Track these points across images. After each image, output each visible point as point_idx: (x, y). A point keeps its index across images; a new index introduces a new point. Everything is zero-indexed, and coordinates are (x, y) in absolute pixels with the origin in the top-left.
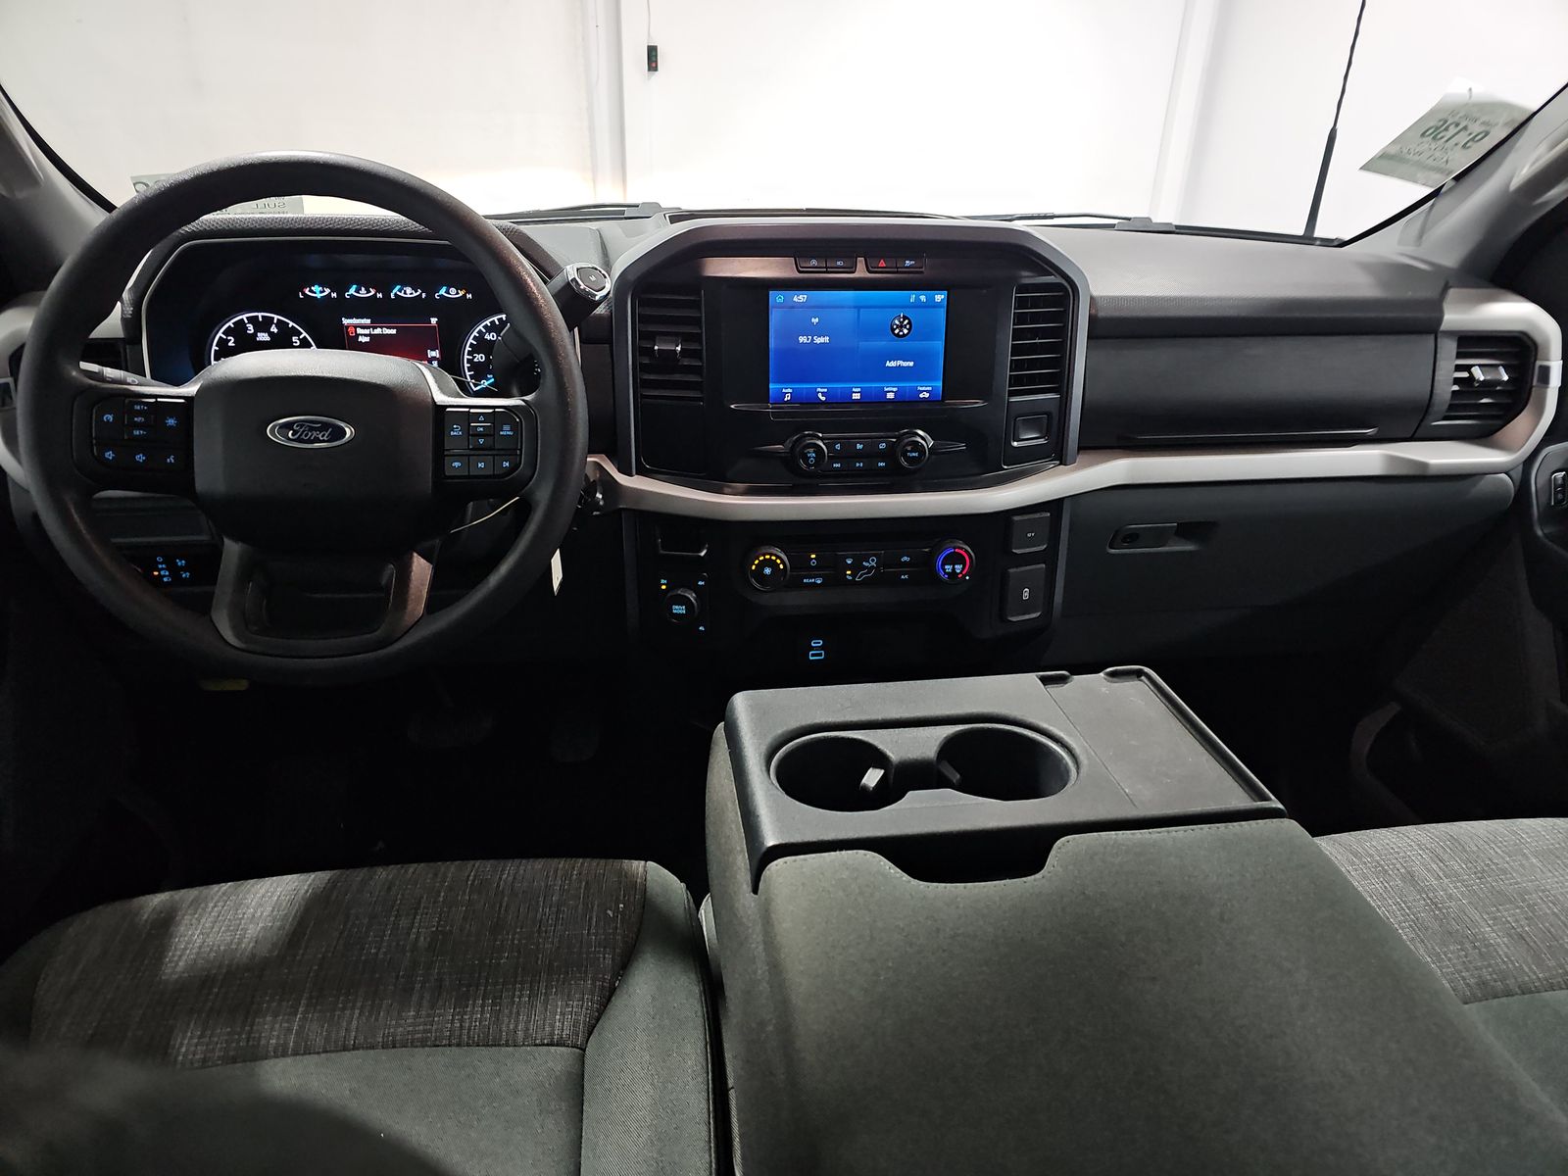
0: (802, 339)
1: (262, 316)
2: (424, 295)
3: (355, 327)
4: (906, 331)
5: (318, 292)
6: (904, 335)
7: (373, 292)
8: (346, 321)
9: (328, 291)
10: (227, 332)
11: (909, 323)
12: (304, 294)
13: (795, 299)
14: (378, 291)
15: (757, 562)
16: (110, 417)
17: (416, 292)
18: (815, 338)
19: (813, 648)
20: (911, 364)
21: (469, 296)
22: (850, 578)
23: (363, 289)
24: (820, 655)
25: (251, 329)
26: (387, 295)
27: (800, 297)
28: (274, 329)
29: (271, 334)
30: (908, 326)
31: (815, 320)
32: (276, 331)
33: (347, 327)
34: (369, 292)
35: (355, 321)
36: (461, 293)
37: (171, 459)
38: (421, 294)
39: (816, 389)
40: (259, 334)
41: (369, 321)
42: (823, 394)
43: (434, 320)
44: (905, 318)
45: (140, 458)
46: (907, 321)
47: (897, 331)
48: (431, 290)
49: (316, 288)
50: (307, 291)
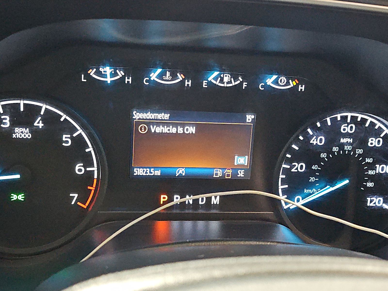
2: (245, 85)
3: (148, 124)
7: (180, 77)
8: (137, 116)
9: (121, 74)
12: (88, 76)
14: (187, 77)
17: (236, 79)
21: (302, 88)
23: (168, 74)
25: (6, 123)
26: (198, 82)
28: (39, 124)
32: (41, 125)
33: (138, 123)
34: (174, 77)
35: (149, 116)
36: (292, 84)
38: (241, 83)
40: (17, 130)
41: (167, 116)
43: (250, 118)
48: (256, 78)
49: (108, 70)
50: (92, 72)
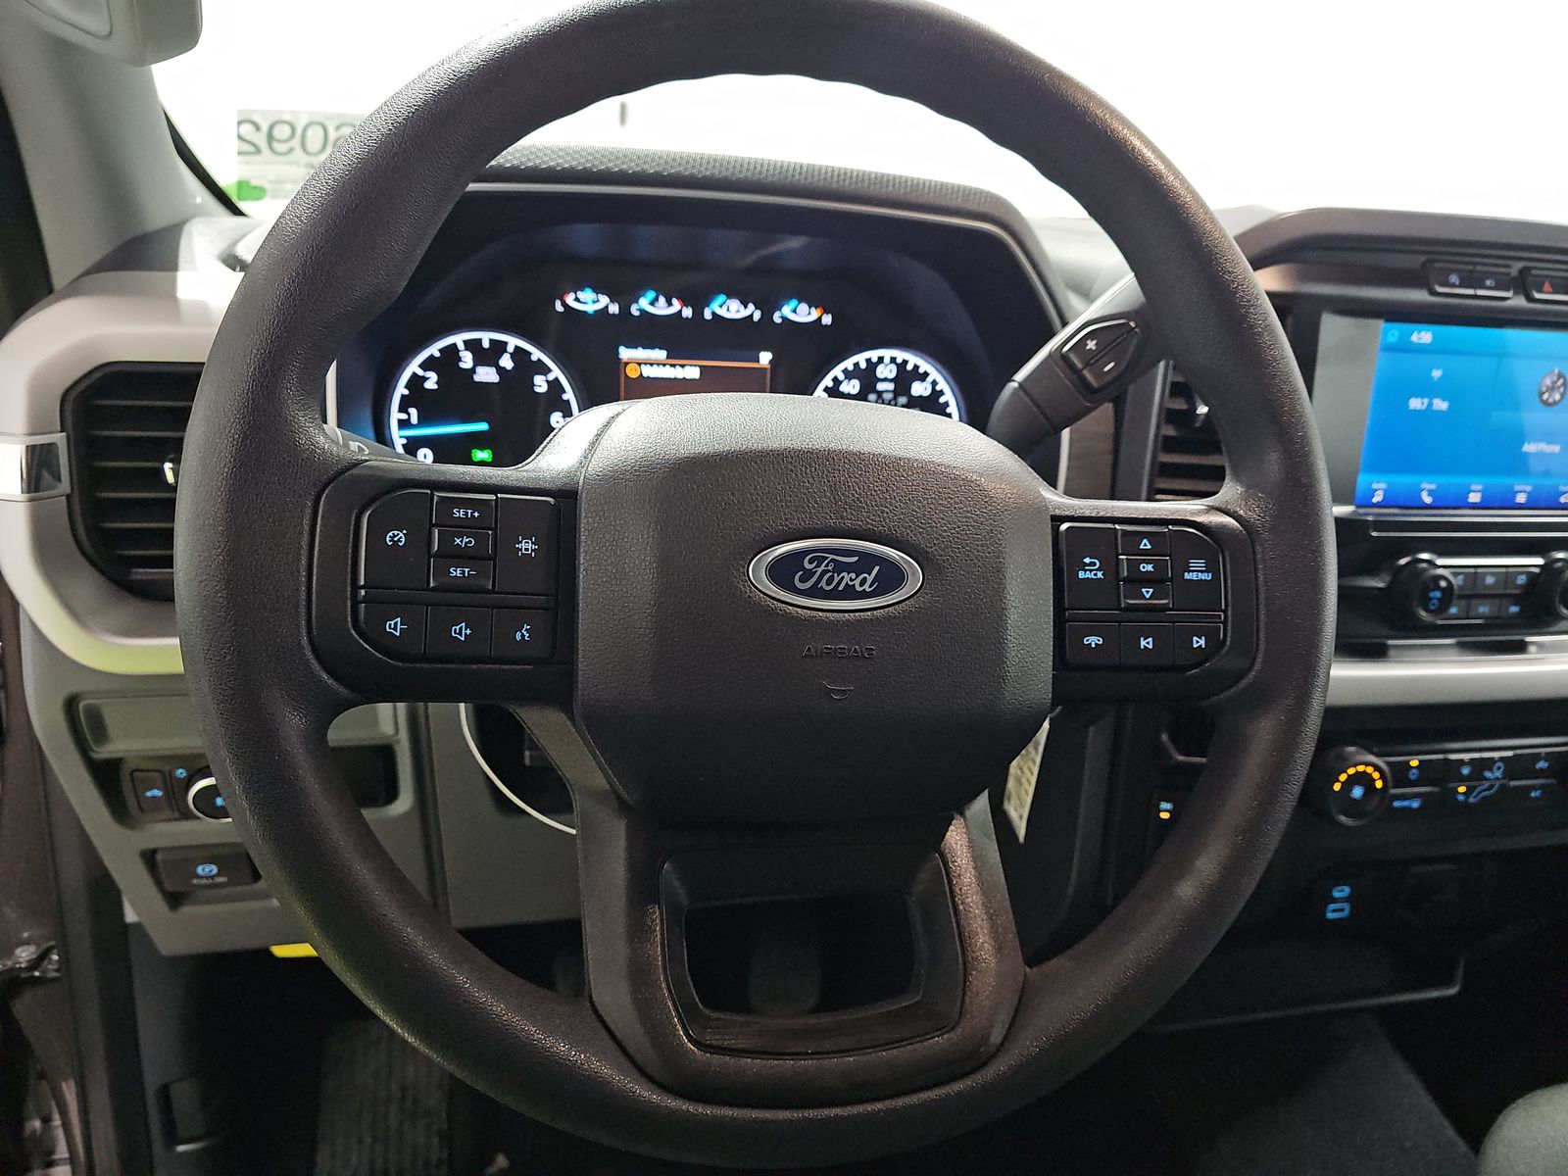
0: (1415, 404)
1: (491, 341)
2: (757, 315)
3: (639, 364)
4: (1557, 397)
5: (589, 301)
6: (1555, 403)
7: (677, 306)
8: (625, 354)
9: (604, 300)
10: (426, 365)
11: (1564, 384)
12: (564, 304)
13: (1414, 338)
14: (685, 305)
15: (1343, 777)
16: (401, 536)
17: (746, 309)
18: (1435, 401)
19: (1335, 901)
20: (1556, 449)
21: (827, 319)
22: (1461, 798)
23: (662, 300)
24: (1342, 910)
25: (467, 360)
26: (698, 313)
27: (1423, 335)
28: (506, 362)
29: (501, 371)
30: (1562, 389)
31: (1437, 374)
33: (626, 363)
34: (670, 304)
35: (640, 354)
36: (815, 314)
37: (523, 634)
38: (753, 313)
39: (1419, 484)
41: (663, 355)
42: (1430, 493)
43: (765, 357)
44: (1560, 376)
45: (461, 631)
46: (1561, 381)
47: (1545, 396)
48: (768, 307)
49: (587, 295)
50: (570, 299)
